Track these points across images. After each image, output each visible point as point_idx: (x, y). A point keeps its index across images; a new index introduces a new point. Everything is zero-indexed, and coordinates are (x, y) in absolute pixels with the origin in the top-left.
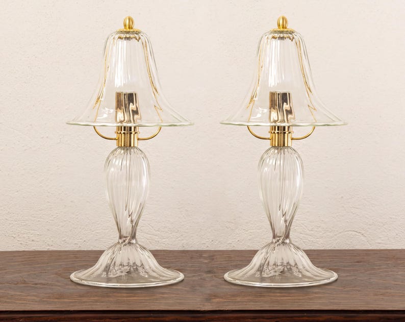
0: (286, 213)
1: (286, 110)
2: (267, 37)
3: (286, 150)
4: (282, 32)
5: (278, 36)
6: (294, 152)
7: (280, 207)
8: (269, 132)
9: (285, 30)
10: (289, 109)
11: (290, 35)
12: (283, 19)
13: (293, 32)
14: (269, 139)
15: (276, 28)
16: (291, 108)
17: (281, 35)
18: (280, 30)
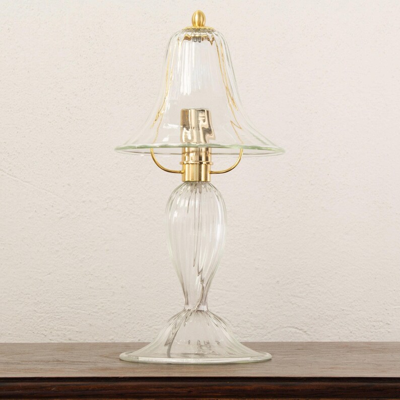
0: (202, 270)
1: (203, 128)
2: (177, 37)
3: (203, 186)
4: (198, 30)
5: (193, 36)
6: (214, 189)
7: (194, 260)
8: (181, 163)
9: (202, 28)
10: (207, 127)
11: (208, 34)
12: (200, 14)
13: (213, 31)
14: (180, 172)
15: (190, 25)
16: (209, 124)
17: (197, 33)
18: (195, 27)
